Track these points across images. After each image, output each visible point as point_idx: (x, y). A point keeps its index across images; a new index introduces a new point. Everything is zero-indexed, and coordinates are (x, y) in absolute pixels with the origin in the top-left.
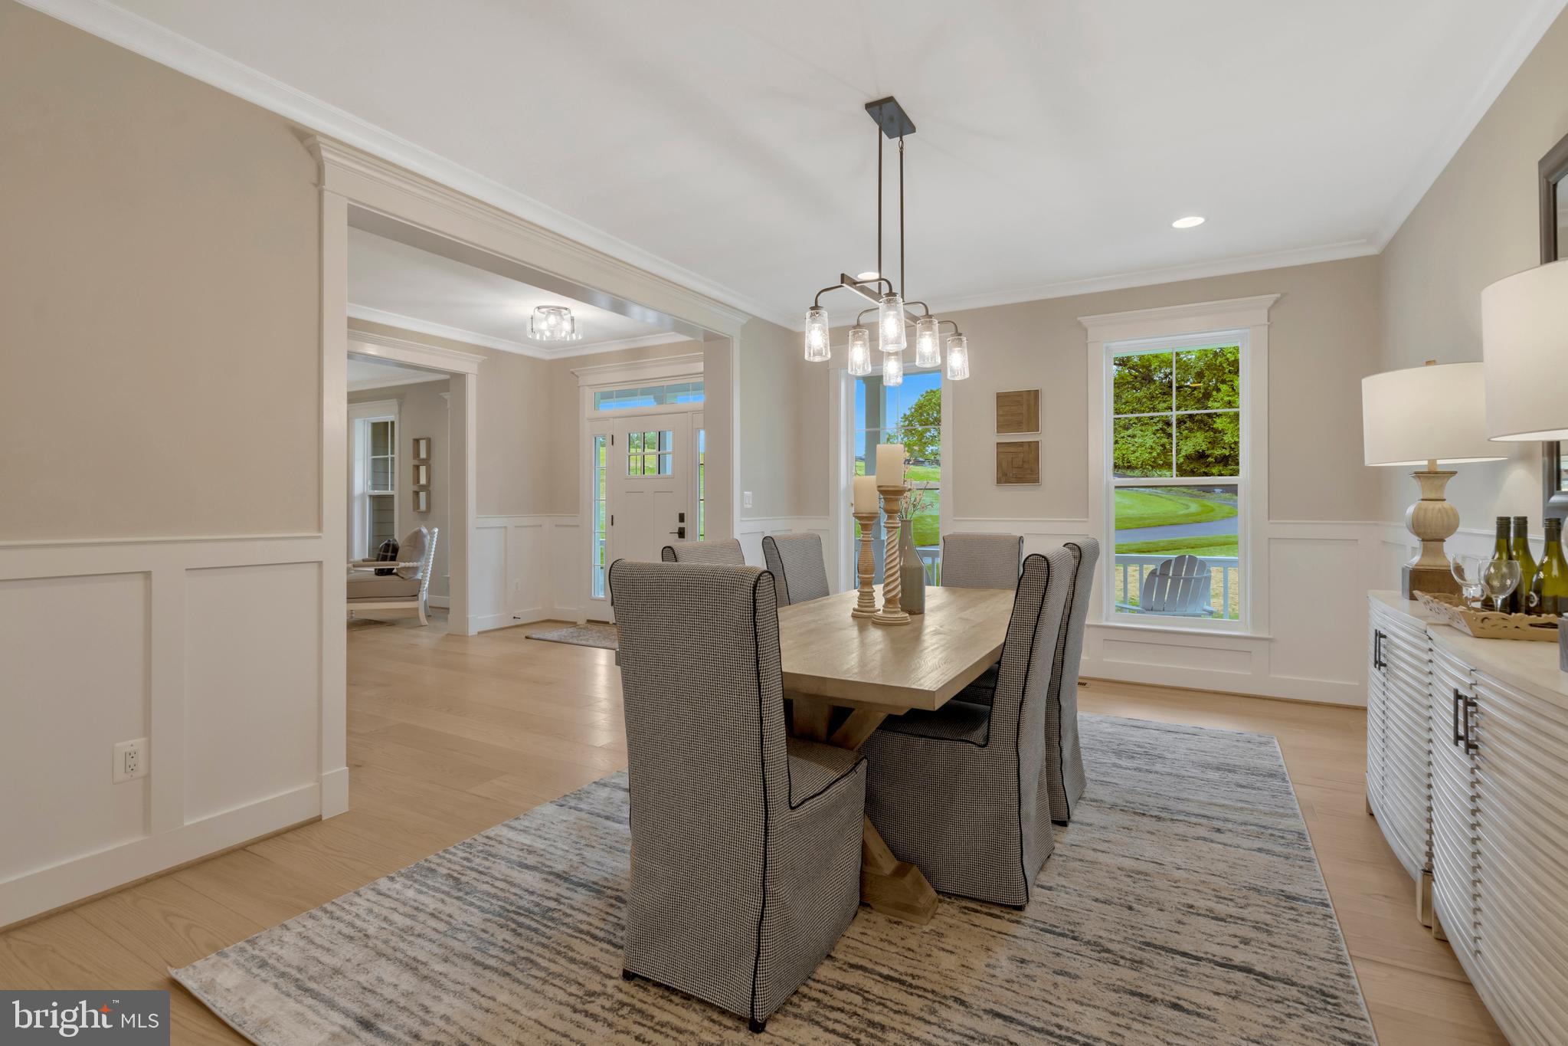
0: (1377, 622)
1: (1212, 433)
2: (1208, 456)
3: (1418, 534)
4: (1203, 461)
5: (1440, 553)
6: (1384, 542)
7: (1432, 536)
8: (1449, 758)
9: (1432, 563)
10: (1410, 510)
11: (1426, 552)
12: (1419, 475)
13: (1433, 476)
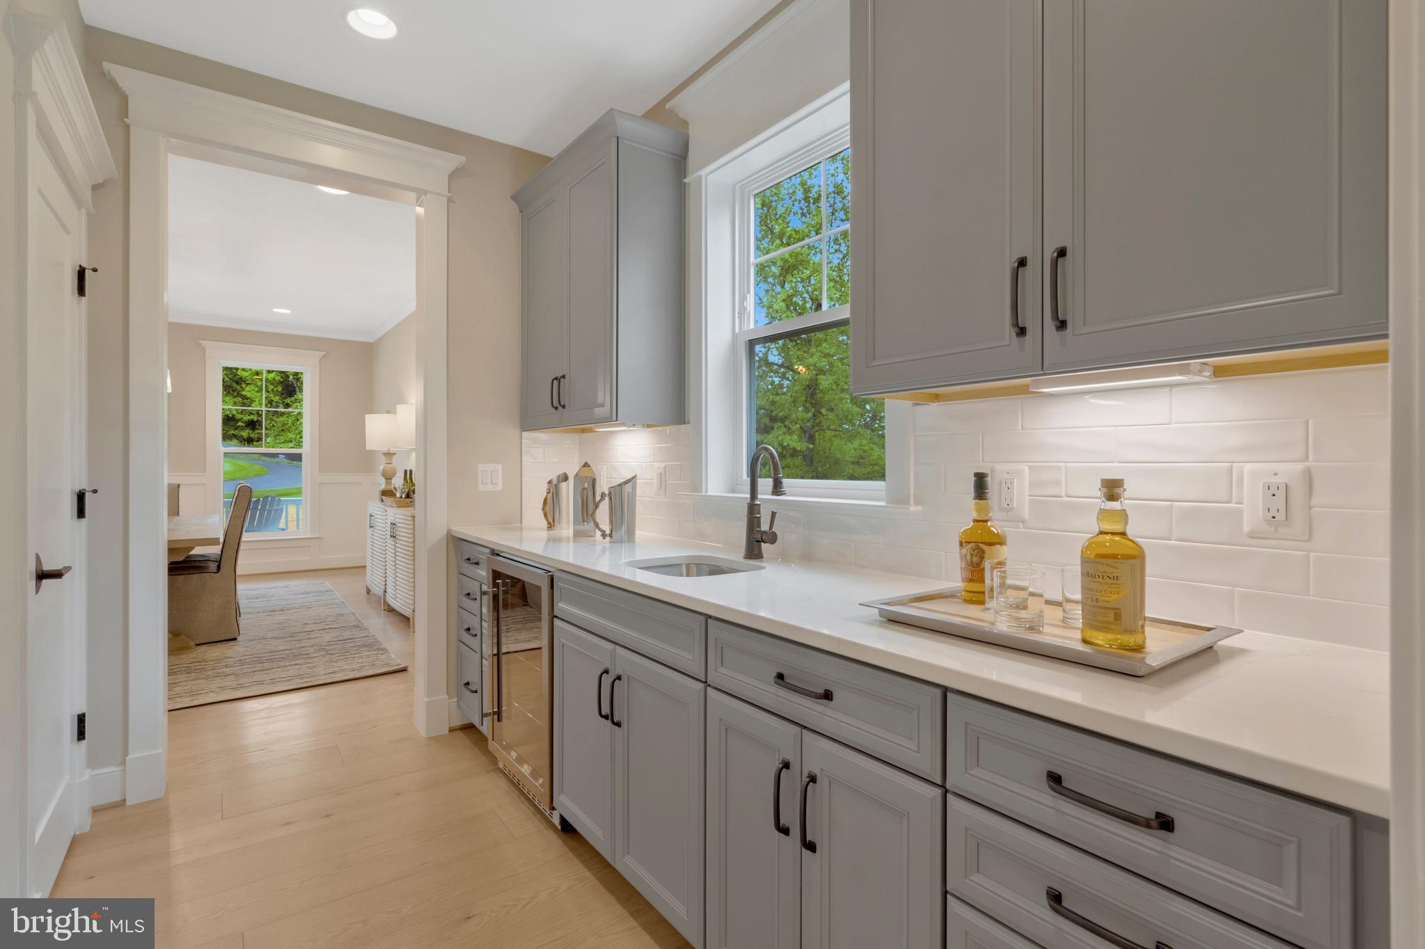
0: (370, 511)
1: (240, 399)
2: (238, 421)
3: (384, 476)
4: (232, 423)
5: (390, 483)
6: (374, 484)
7: (388, 477)
8: (390, 541)
9: (388, 488)
10: (382, 467)
11: (386, 484)
12: (384, 454)
13: (389, 455)
